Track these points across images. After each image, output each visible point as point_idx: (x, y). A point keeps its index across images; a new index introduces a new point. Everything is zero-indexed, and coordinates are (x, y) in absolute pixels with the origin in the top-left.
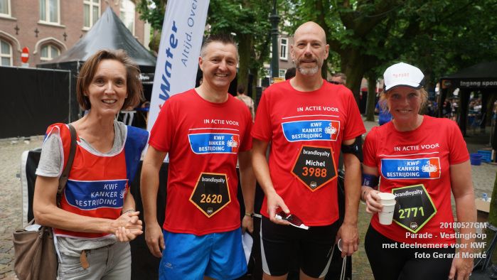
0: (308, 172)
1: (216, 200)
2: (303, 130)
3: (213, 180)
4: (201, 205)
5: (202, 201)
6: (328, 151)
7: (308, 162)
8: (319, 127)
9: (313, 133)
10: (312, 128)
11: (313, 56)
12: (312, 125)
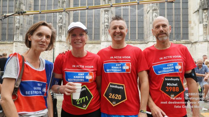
0: (169, 89)
1: (118, 98)
2: (164, 68)
3: (116, 87)
4: (109, 99)
5: (110, 97)
6: (179, 78)
7: (168, 84)
8: (172, 66)
9: (169, 69)
10: (168, 67)
11: (164, 31)
12: (168, 65)
